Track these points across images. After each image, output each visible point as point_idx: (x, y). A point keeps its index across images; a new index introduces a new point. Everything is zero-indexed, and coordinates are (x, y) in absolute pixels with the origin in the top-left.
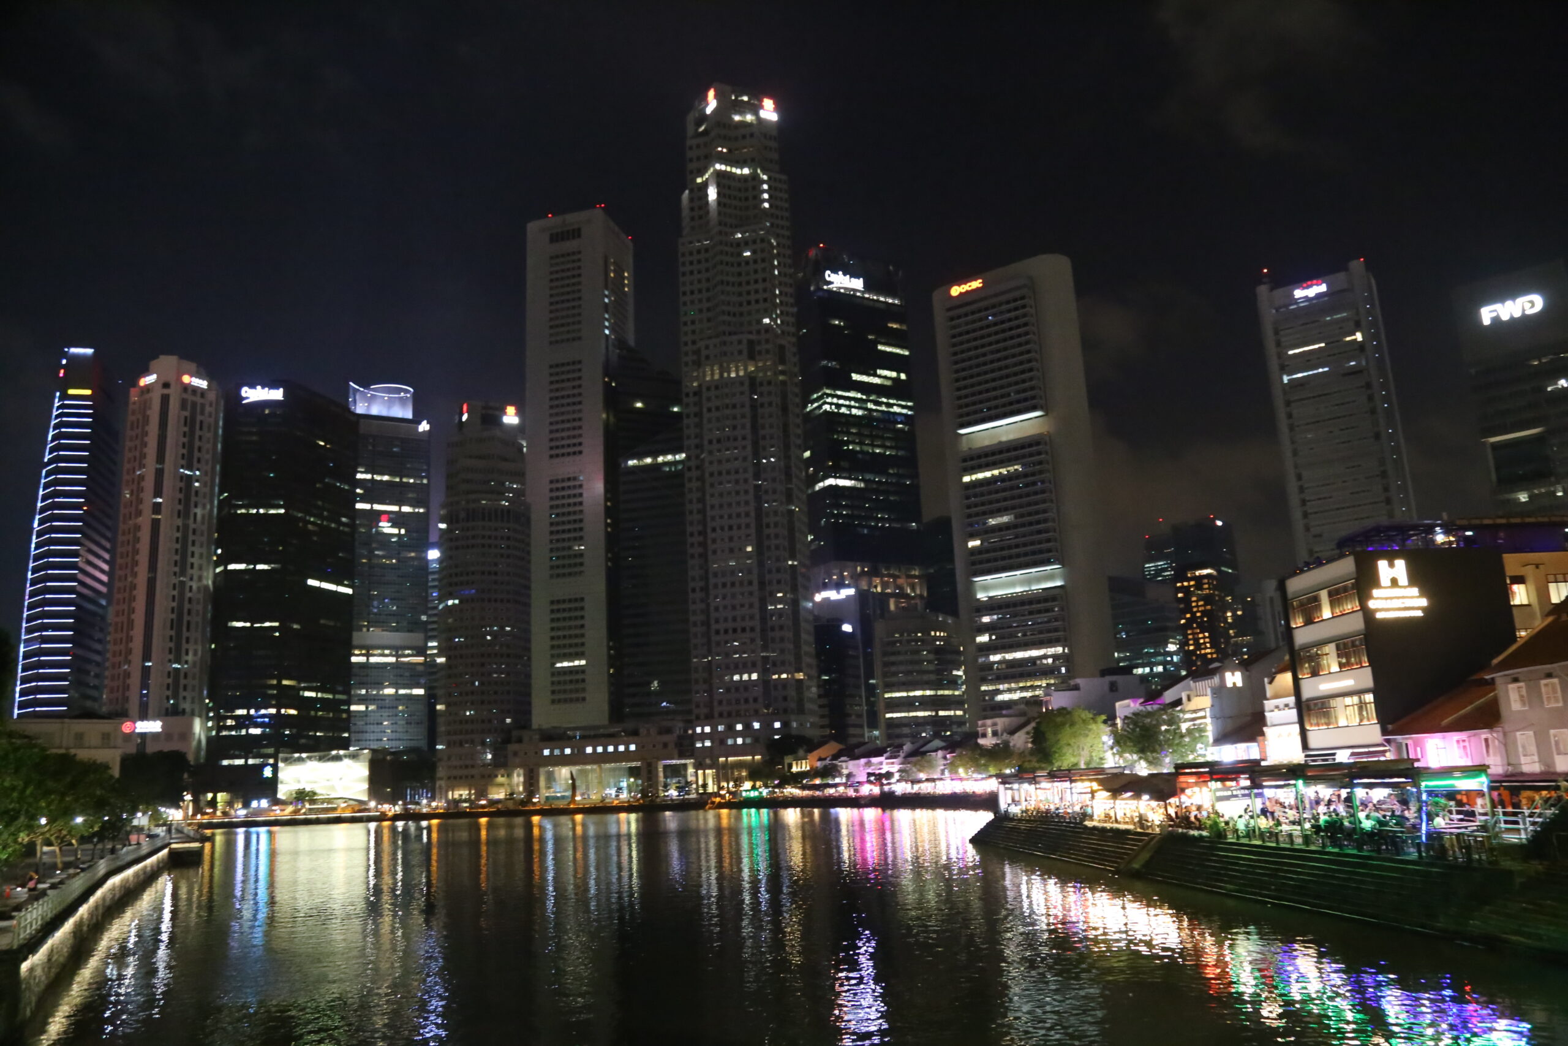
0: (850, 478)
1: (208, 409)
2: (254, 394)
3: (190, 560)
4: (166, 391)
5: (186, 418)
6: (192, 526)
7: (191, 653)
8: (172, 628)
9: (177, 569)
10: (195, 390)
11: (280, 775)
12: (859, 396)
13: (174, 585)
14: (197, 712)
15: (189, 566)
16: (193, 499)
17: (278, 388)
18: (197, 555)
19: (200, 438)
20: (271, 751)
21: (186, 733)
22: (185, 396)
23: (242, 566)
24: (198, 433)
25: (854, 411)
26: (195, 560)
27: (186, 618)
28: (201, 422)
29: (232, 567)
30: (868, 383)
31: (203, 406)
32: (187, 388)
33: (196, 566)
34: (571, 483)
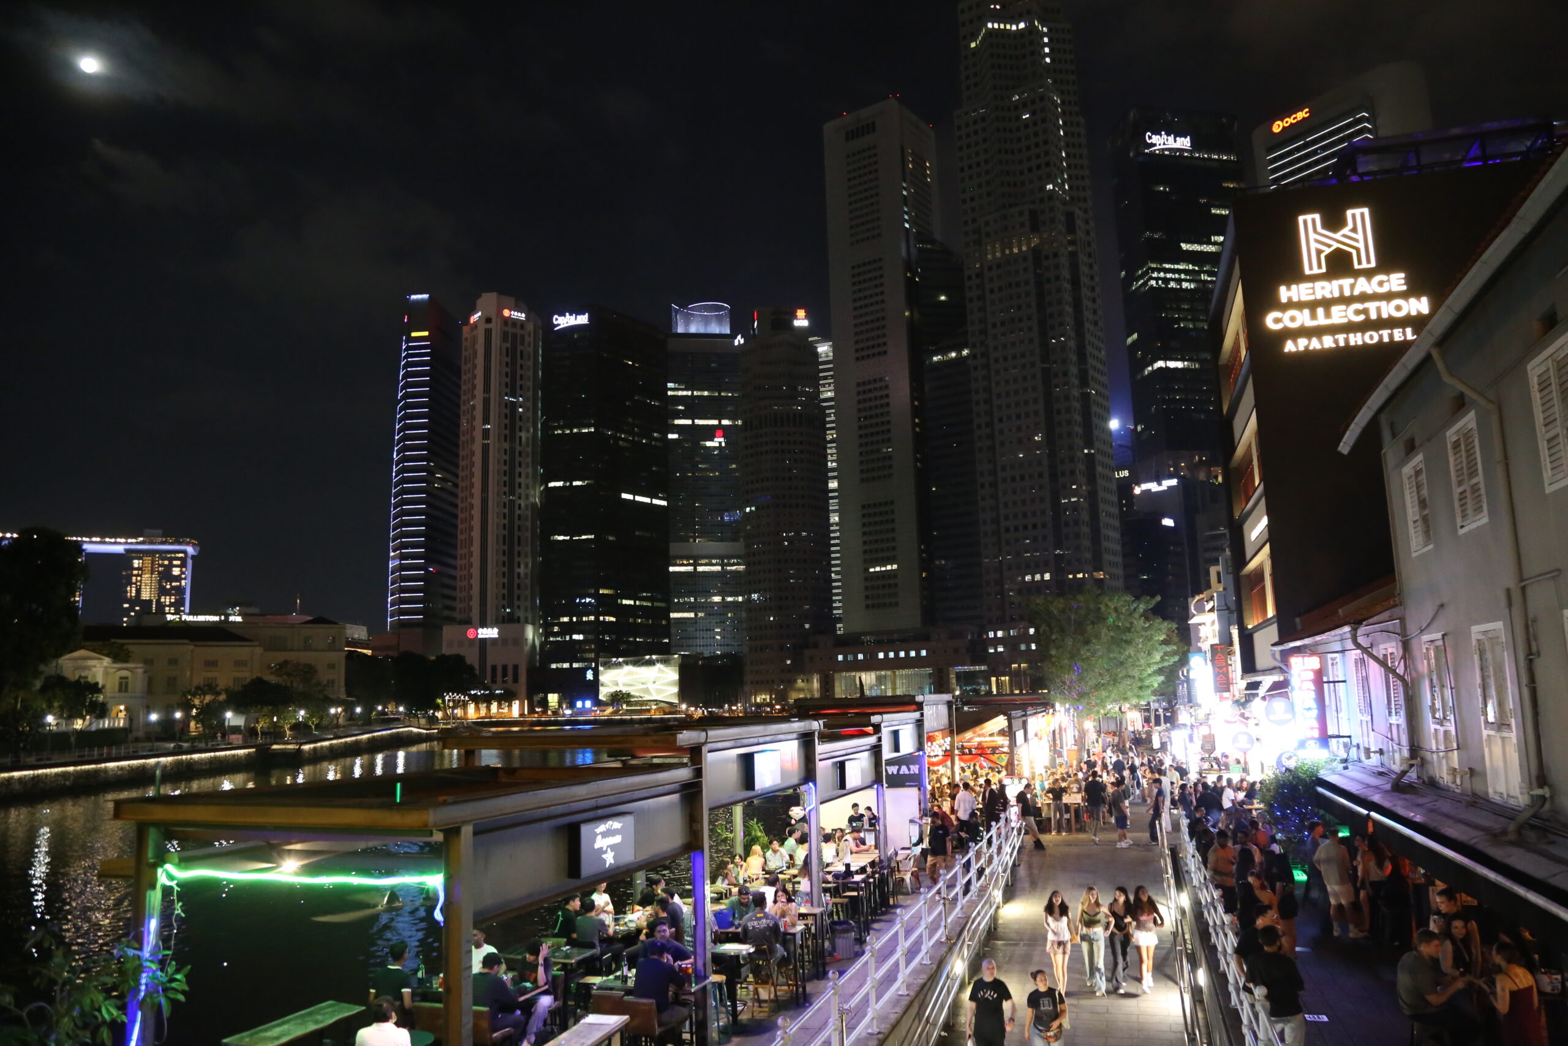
0: (1183, 360)
1: (527, 339)
2: (564, 321)
3: (518, 480)
4: (489, 326)
5: (507, 349)
6: (518, 448)
7: (522, 566)
8: (504, 544)
9: (507, 489)
10: (515, 322)
11: (602, 678)
12: (1191, 267)
13: (505, 504)
14: (530, 620)
15: (517, 486)
16: (518, 424)
17: (584, 314)
18: (523, 475)
19: (521, 366)
20: (592, 655)
21: (520, 638)
22: (506, 329)
23: (560, 484)
24: (519, 362)
25: (1185, 285)
26: (522, 480)
27: (516, 533)
28: (522, 352)
29: (552, 484)
30: (1202, 252)
31: (522, 337)
32: (508, 321)
33: (523, 486)
34: (877, 385)
